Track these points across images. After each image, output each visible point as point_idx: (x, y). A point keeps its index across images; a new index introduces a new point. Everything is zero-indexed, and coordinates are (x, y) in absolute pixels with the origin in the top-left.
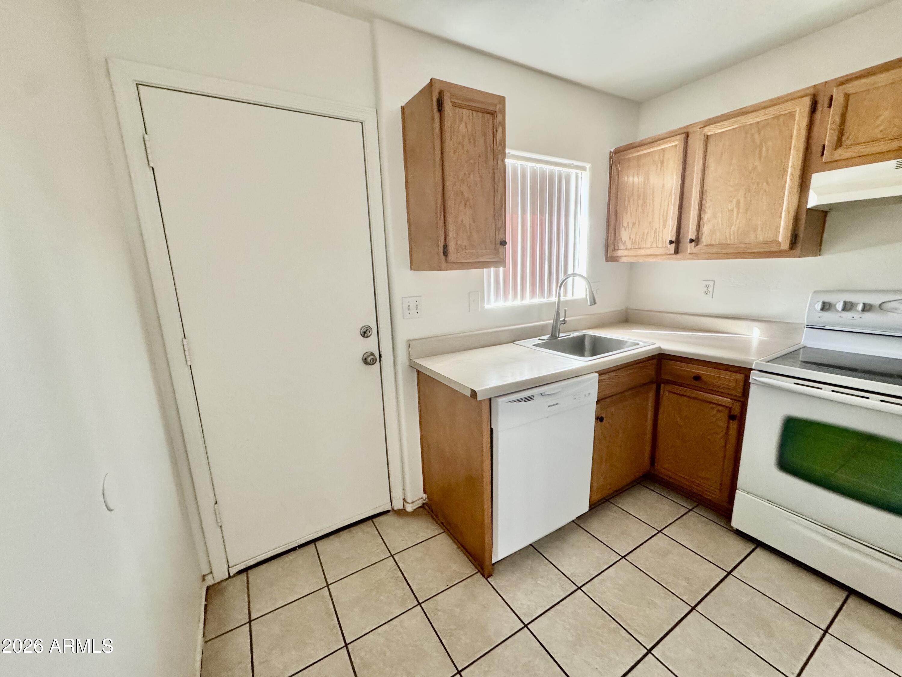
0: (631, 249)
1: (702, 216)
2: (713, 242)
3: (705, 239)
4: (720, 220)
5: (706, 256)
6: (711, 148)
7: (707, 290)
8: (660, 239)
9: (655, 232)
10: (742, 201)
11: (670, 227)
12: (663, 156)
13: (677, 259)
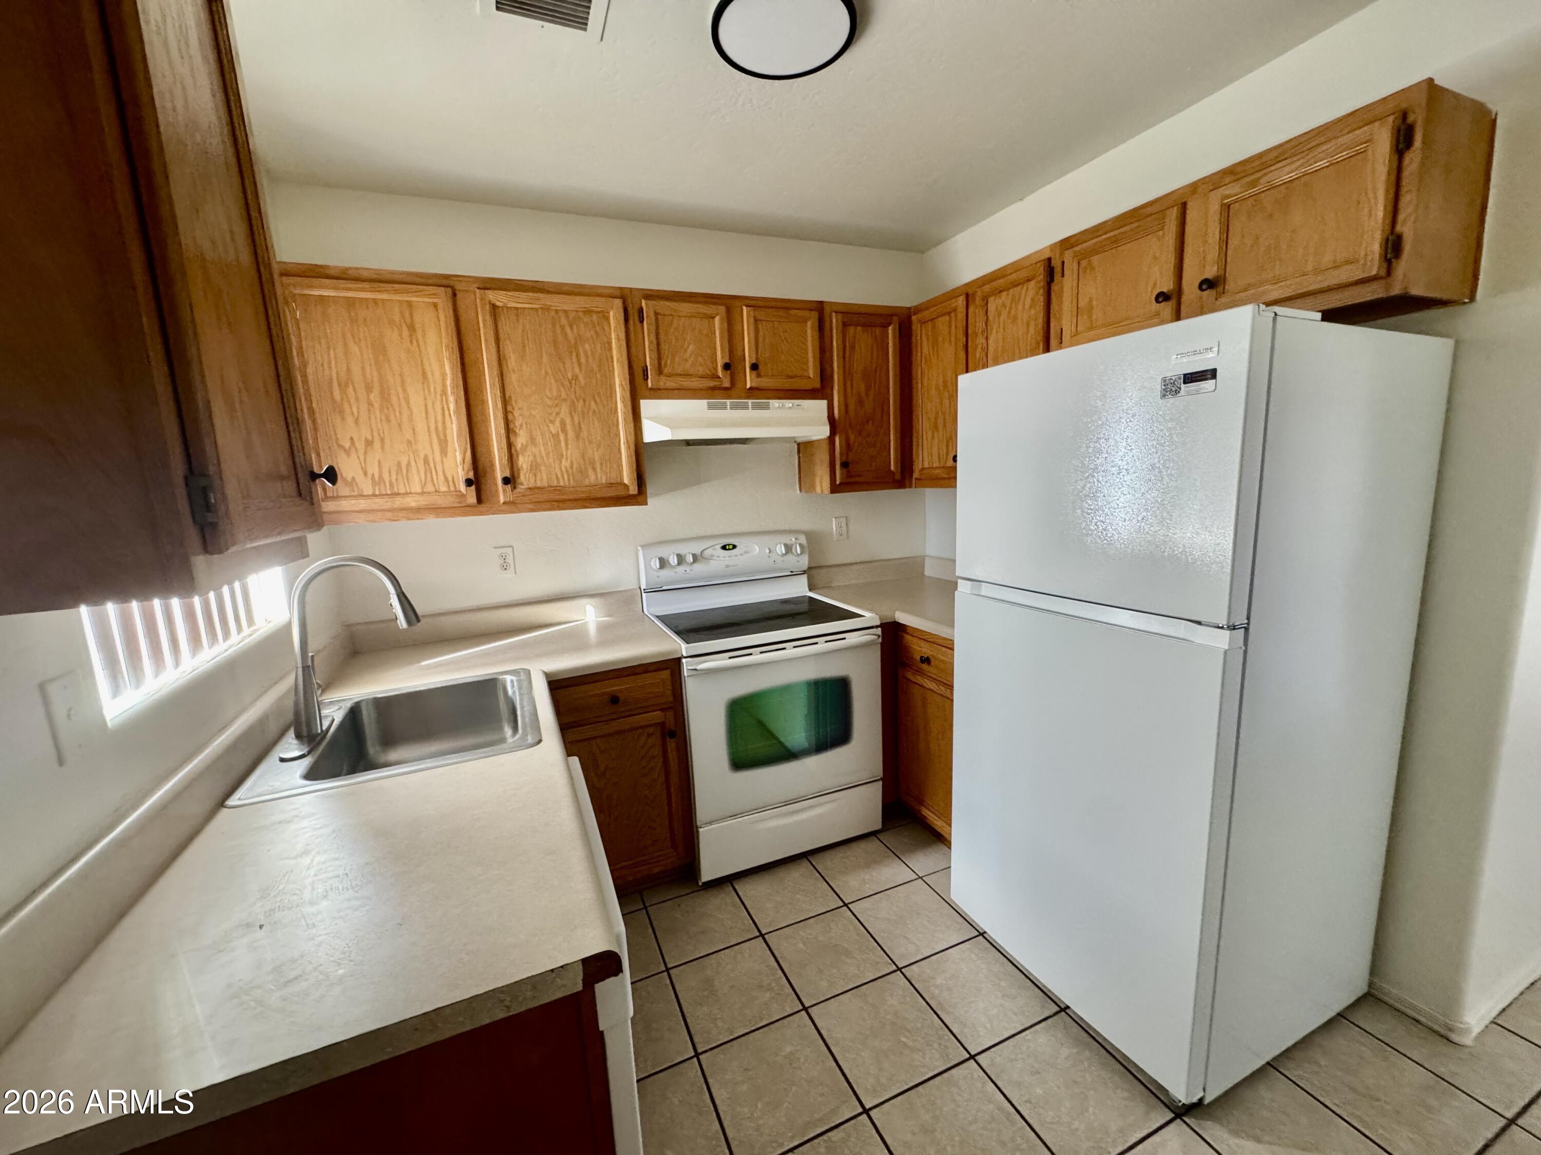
0: (374, 495)
1: (512, 439)
2: (539, 484)
3: (525, 479)
4: (542, 448)
5: (531, 506)
6: (505, 326)
7: (505, 562)
8: (441, 478)
9: (426, 461)
10: (568, 421)
11: (458, 454)
12: (411, 316)
13: (481, 514)
